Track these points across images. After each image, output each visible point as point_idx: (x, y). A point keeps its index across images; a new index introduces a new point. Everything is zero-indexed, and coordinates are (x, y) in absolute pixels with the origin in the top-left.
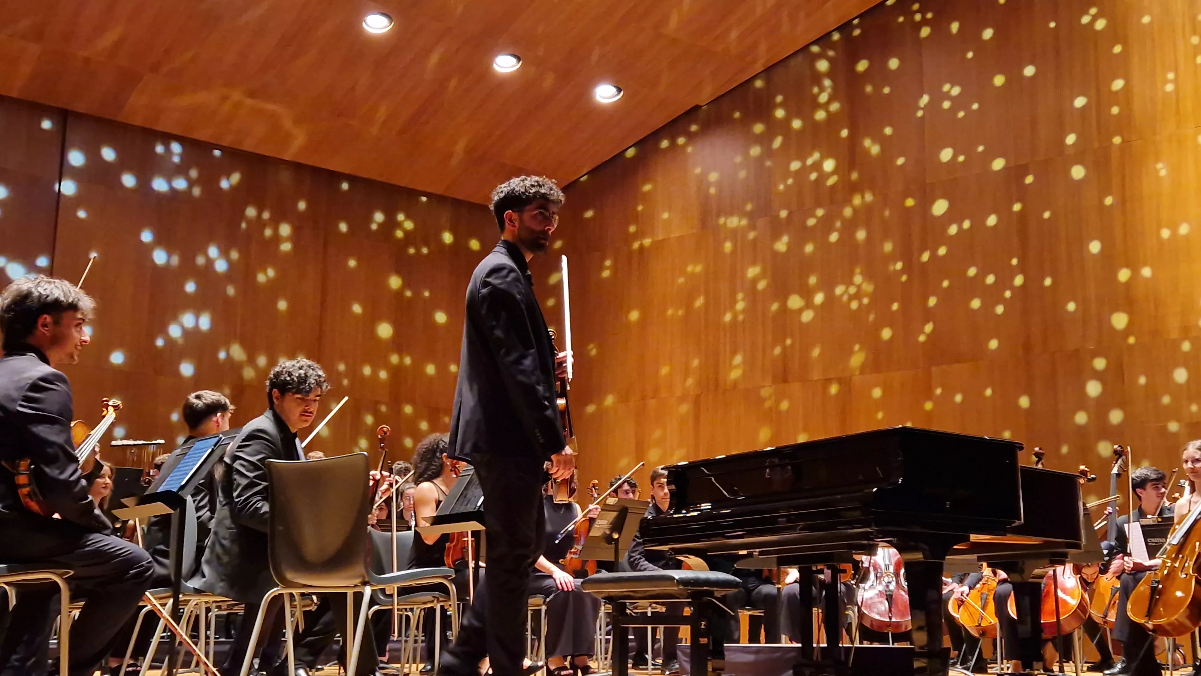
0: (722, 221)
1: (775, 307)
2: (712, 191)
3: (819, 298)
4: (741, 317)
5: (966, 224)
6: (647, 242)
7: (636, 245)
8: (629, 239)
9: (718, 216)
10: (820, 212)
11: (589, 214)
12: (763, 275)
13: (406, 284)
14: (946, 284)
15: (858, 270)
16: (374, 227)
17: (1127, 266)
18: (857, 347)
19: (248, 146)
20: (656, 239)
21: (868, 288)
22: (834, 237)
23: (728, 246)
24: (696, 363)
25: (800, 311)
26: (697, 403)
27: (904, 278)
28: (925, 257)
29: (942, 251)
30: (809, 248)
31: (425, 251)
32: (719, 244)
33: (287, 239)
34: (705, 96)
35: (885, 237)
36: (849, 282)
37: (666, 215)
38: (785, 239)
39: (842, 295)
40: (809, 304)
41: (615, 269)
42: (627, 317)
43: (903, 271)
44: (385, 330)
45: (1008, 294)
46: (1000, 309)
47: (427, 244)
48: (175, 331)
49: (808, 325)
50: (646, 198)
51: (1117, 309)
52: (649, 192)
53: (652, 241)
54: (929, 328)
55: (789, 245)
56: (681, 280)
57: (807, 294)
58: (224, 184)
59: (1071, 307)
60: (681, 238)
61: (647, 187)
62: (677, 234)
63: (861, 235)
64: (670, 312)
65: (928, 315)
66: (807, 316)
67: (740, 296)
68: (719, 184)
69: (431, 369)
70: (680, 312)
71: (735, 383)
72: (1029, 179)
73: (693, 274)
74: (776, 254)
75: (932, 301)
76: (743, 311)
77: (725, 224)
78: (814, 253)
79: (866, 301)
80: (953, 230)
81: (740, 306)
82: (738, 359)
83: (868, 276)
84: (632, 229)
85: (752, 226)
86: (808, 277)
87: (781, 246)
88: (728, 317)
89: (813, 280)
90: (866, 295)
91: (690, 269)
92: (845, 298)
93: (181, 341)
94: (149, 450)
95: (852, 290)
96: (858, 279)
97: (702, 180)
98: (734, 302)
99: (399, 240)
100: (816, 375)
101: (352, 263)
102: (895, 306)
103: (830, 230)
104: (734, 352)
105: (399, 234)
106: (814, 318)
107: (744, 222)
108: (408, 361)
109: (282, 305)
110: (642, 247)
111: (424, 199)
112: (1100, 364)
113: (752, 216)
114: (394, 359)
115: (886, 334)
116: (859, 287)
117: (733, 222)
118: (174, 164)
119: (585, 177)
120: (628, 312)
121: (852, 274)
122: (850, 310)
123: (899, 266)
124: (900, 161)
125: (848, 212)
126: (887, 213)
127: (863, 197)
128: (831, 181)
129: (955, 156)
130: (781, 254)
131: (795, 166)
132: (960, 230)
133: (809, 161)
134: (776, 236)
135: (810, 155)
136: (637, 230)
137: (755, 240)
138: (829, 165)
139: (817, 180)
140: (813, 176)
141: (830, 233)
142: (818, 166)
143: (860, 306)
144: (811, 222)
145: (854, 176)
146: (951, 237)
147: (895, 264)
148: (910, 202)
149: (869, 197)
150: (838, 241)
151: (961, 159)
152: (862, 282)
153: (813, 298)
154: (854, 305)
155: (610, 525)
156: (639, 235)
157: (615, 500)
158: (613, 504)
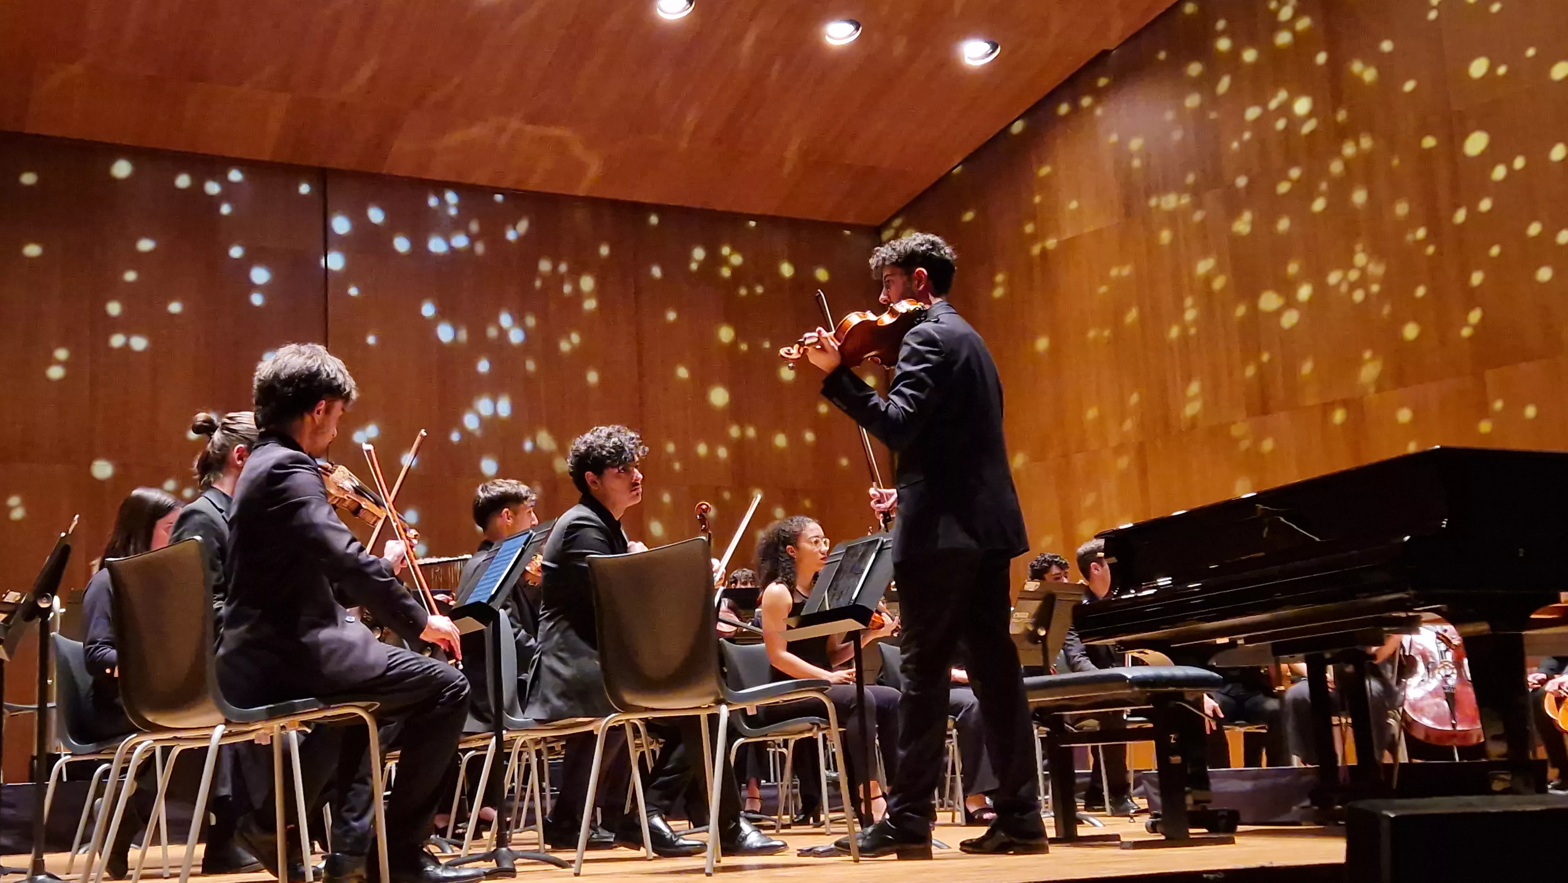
0: (1153, 202)
1: (1241, 311)
2: (1136, 163)
3: (1304, 292)
4: (1193, 331)
5: (1519, 163)
6: (1051, 243)
7: (1036, 250)
8: (1026, 242)
9: (1148, 196)
10: (1295, 173)
11: (969, 216)
12: (1219, 269)
13: (740, 335)
14: (1495, 251)
15: (1359, 247)
16: (694, 266)
18: (1367, 355)
19: (534, 184)
20: (1064, 238)
21: (1377, 269)
22: (1319, 205)
23: (1165, 236)
24: (1134, 398)
25: (1278, 313)
26: (1141, 451)
27: (1431, 250)
28: (1460, 216)
29: (1485, 205)
30: (1283, 224)
31: (759, 290)
32: (1152, 235)
33: (590, 295)
34: (1112, 39)
35: (1396, 196)
36: (1348, 265)
37: (1074, 205)
38: (1247, 216)
39: (1338, 285)
40: (1290, 302)
41: (1009, 284)
42: (1032, 347)
43: (1428, 240)
44: (719, 397)
47: (761, 283)
48: (471, 422)
49: (1292, 329)
50: (1045, 185)
52: (1048, 177)
53: (1059, 242)
54: (1475, 316)
55: (1254, 223)
56: (1103, 289)
57: (1287, 288)
58: (511, 235)
60: (1098, 233)
61: (1045, 171)
62: (1092, 228)
63: (1359, 197)
64: (1092, 334)
65: (1472, 298)
66: (1290, 319)
67: (1189, 301)
68: (1145, 154)
69: (781, 440)
70: (1107, 333)
71: (1194, 421)
73: (1119, 279)
74: (1236, 240)
75: (1477, 278)
76: (1196, 322)
77: (1158, 206)
78: (1290, 231)
79: (1375, 288)
80: (1499, 173)
81: (1190, 315)
82: (1194, 388)
83: (1376, 252)
84: (1029, 228)
85: (1197, 204)
86: (1286, 264)
87: (1243, 225)
88: (1174, 332)
89: (1293, 268)
90: (1375, 280)
91: (1114, 272)
92: (1344, 288)
93: (478, 433)
94: (455, 568)
95: (1354, 275)
96: (1360, 259)
97: (1121, 153)
98: (1182, 311)
99: (724, 281)
100: (1311, 399)
101: (671, 316)
102: (1421, 291)
103: (1312, 195)
104: (1188, 379)
105: (726, 272)
106: (1299, 320)
107: (1185, 200)
108: (751, 432)
109: (593, 377)
110: (1044, 252)
111: (752, 224)
113: (1196, 191)
114: (734, 432)
115: (1411, 331)
116: (1363, 270)
117: (1170, 201)
118: (451, 217)
119: (959, 168)
120: (1034, 339)
121: (1351, 253)
122: (1353, 303)
123: (1421, 233)
124: (1409, 86)
125: (1336, 167)
126: (1396, 162)
127: (1357, 144)
128: (1308, 128)
129: (1492, 68)
130: (1243, 238)
131: (1253, 113)
132: (1511, 172)
133: (1273, 104)
134: (1234, 213)
135: (1274, 95)
136: (1036, 230)
137: (1203, 222)
138: (1302, 106)
139: (1286, 128)
140: (1281, 124)
141: (1312, 199)
142: (1285, 109)
143: (1368, 296)
144: (1283, 188)
145: (1342, 116)
146: (1497, 183)
147: (1414, 232)
148: (1429, 142)
149: (1366, 143)
150: (1325, 209)
151: (1502, 70)
152: (1367, 264)
153: (1295, 292)
154: (1358, 296)
155: (1033, 618)
156: (1040, 236)
157: (1036, 585)
158: (1033, 590)
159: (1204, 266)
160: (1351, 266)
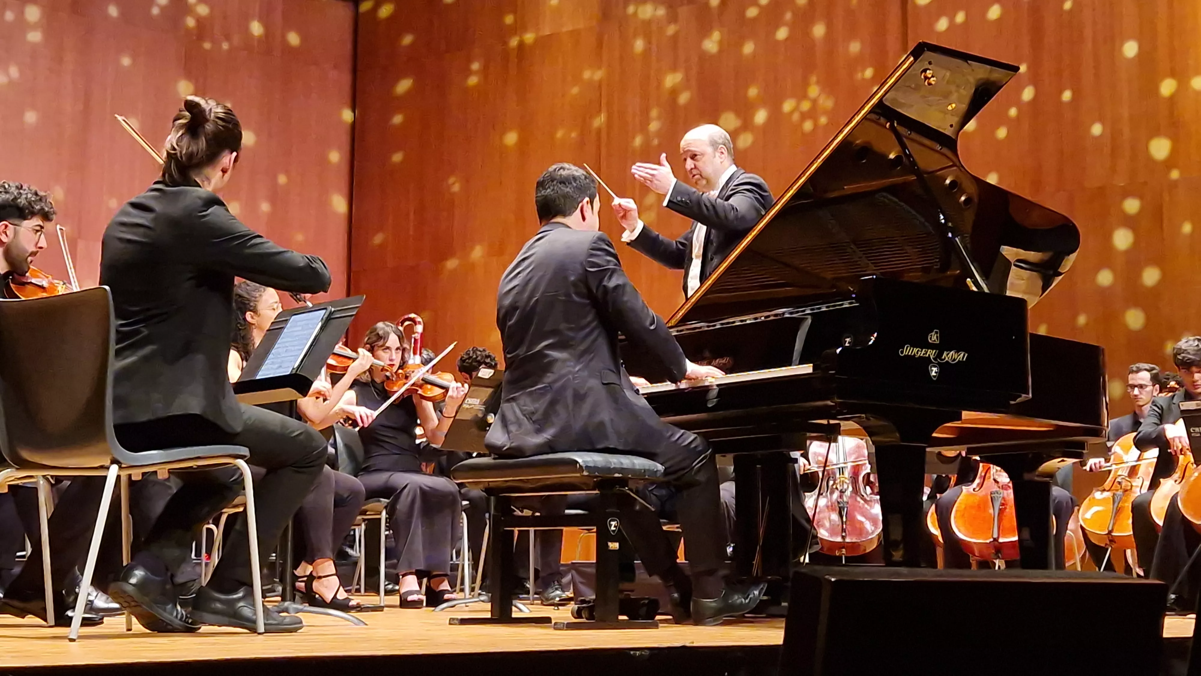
0: (631, 9)
3: (761, 117)
4: (656, 142)
5: (960, 17)
6: (529, 37)
7: (514, 42)
8: (504, 33)
9: (626, 2)
10: (764, 0)
12: (686, 84)
15: (814, 79)
16: (156, 11)
17: (1173, 74)
20: (542, 34)
21: (826, 103)
22: (782, 34)
23: (639, 45)
25: (736, 133)
30: (748, 48)
31: (225, 46)
32: (626, 42)
33: (35, 27)
35: (851, 34)
36: (802, 95)
37: (555, 1)
39: (791, 113)
40: (748, 125)
41: (484, 73)
42: (501, 138)
43: (874, 81)
45: (1013, 112)
46: (1002, 133)
47: (228, 38)
49: (746, 151)
51: (1156, 133)
53: (536, 37)
55: (721, 43)
56: (575, 90)
57: (745, 111)
59: (1097, 129)
60: (575, 34)
62: (570, 28)
63: (819, 30)
64: (559, 134)
66: (745, 141)
67: (654, 113)
70: (574, 134)
73: (591, 82)
74: (703, 56)
76: (658, 133)
77: (635, 14)
78: (754, 55)
79: (823, 120)
80: (942, 24)
81: (654, 126)
83: (827, 86)
84: (509, 19)
85: (673, 18)
86: (747, 87)
87: (711, 44)
88: (639, 141)
89: (753, 92)
90: (824, 111)
91: (587, 75)
92: (796, 117)
95: (806, 106)
96: (814, 91)
98: (647, 120)
99: (188, 31)
101: (126, 61)
103: (777, 23)
105: (191, 22)
106: (754, 143)
107: (661, 12)
109: (31, 117)
110: (521, 45)
112: (1132, 206)
113: (671, 4)
116: (814, 102)
117: (647, 12)
120: (503, 132)
122: (803, 134)
123: (869, 73)
130: (712, 57)
132: (952, 24)
134: (705, 32)
136: (515, 21)
137: (675, 38)
141: (777, 27)
143: (816, 126)
146: (939, 34)
147: (863, 70)
150: (787, 39)
152: (819, 95)
153: (753, 116)
154: (808, 126)
155: (484, 405)
156: (519, 28)
157: (490, 373)
158: (487, 377)
159: (671, 80)
160: (804, 96)
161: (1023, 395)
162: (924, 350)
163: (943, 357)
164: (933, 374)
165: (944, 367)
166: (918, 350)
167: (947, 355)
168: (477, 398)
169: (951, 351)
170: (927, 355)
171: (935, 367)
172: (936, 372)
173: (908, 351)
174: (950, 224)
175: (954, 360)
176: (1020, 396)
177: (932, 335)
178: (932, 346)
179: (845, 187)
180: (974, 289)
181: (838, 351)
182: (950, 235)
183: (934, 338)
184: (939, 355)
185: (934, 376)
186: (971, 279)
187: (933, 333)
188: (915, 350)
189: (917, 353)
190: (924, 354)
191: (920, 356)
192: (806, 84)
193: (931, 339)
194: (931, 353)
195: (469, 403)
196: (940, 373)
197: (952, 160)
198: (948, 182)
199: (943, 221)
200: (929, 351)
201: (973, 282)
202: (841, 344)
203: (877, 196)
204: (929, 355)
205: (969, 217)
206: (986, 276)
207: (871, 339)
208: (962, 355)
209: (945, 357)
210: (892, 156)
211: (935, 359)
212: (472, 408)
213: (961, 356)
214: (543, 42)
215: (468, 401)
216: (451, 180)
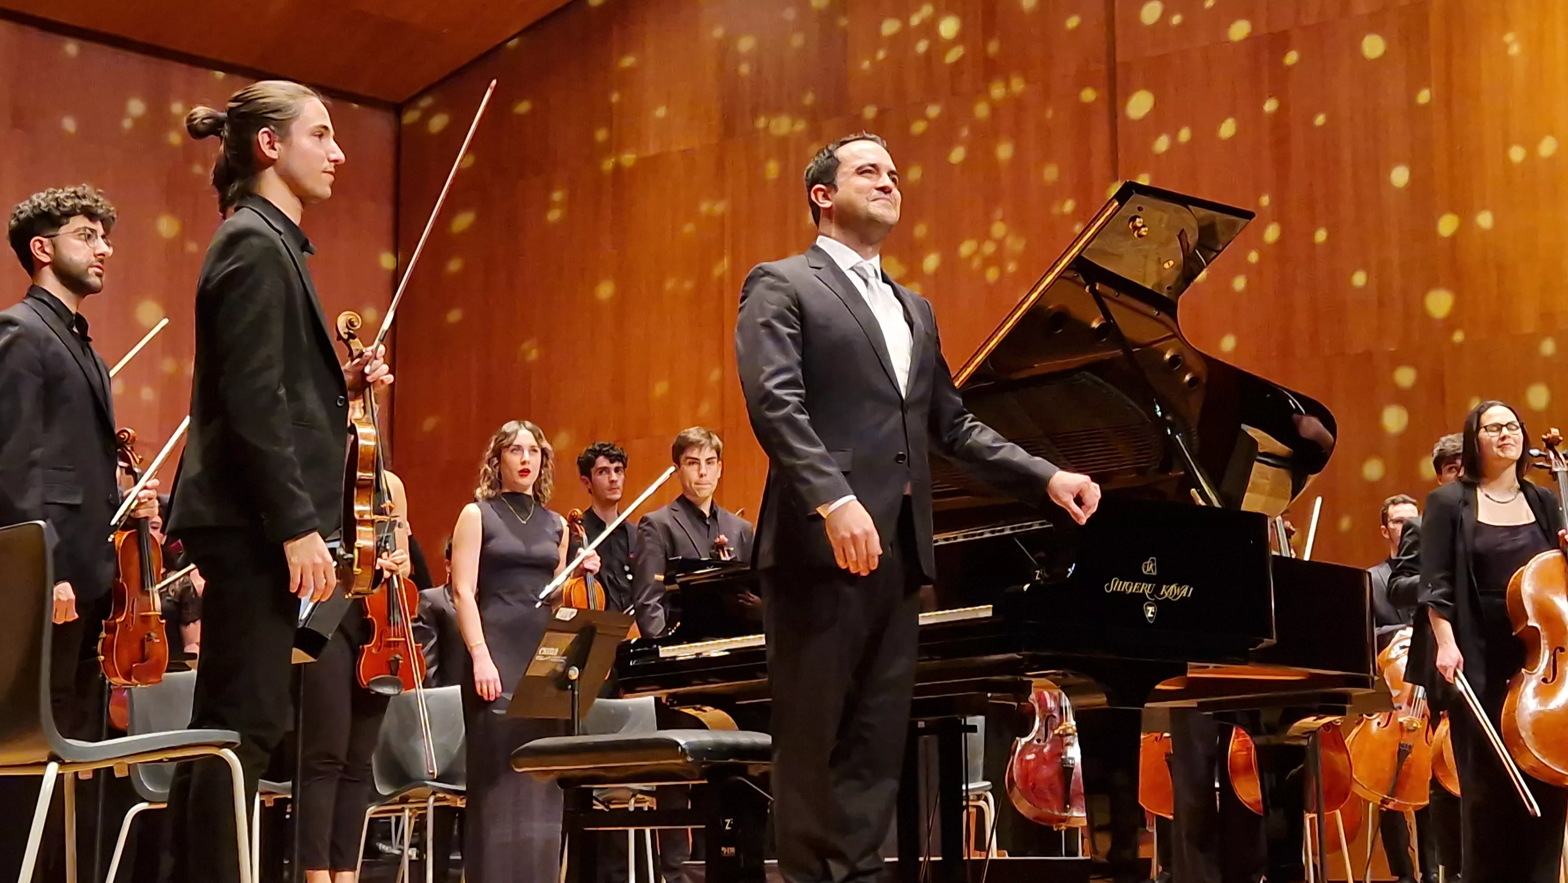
0: (761, 123)
2: (745, 69)
3: (931, 262)
5: (1185, 135)
6: (628, 158)
7: (608, 164)
8: (596, 153)
9: (755, 115)
10: (933, 111)
11: (524, 107)
13: (188, 230)
15: (999, 213)
16: (128, 124)
17: (1453, 210)
20: (646, 154)
21: (1016, 245)
22: (957, 155)
23: (772, 169)
24: (715, 375)
27: (1078, 228)
28: (1115, 190)
29: (1144, 180)
30: (914, 174)
32: (756, 166)
35: (1047, 157)
37: (661, 112)
39: (970, 258)
40: (914, 272)
41: (570, 207)
42: (592, 292)
43: (1077, 215)
44: (149, 315)
45: (1256, 255)
46: (1240, 284)
50: (626, 79)
51: (1434, 283)
52: (631, 69)
53: (638, 158)
56: (689, 228)
57: (910, 254)
59: (1359, 279)
60: (688, 153)
61: (629, 61)
62: (682, 147)
63: (1005, 151)
64: (670, 284)
68: (756, 59)
70: (688, 285)
72: (1292, 58)
73: (710, 217)
77: (766, 130)
78: (922, 182)
79: (1011, 267)
80: (1162, 144)
83: (1017, 223)
84: (601, 135)
85: (815, 135)
86: (912, 225)
89: (920, 230)
90: (1013, 257)
91: (704, 207)
92: (976, 263)
95: (989, 248)
96: (999, 229)
97: (727, 53)
99: (173, 150)
103: (950, 143)
105: (174, 138)
107: (801, 126)
110: (618, 169)
111: (220, 74)
112: (1405, 377)
113: (813, 116)
114: (167, 366)
116: (1000, 243)
117: (782, 125)
119: (516, 41)
120: (595, 283)
123: (1069, 206)
124: (1073, 22)
125: (982, 110)
126: (1050, 113)
127: (1008, 85)
128: (953, 55)
129: (1166, 15)
131: (890, 27)
132: (1174, 145)
133: (915, 20)
135: (917, 9)
136: (610, 137)
138: (949, 27)
139: (928, 55)
140: (922, 46)
141: (950, 146)
142: (929, 29)
143: (1002, 275)
144: (919, 127)
145: (993, 47)
146: (1158, 156)
147: (1063, 202)
148: (1088, 95)
149: (1018, 85)
150: (963, 162)
151: (1176, 19)
152: (1006, 236)
153: (921, 261)
154: (992, 274)
155: (563, 655)
156: (614, 146)
157: (572, 613)
158: (568, 619)
160: (985, 235)
161: (1266, 640)
162: (1136, 584)
163: (1162, 593)
164: (1150, 615)
165: (1163, 606)
166: (1130, 585)
167: (1167, 590)
168: (555, 647)
169: (1171, 585)
170: (1141, 591)
171: (1150, 605)
172: (1152, 613)
173: (1117, 585)
174: (1169, 418)
175: (1176, 596)
176: (1262, 641)
177: (1146, 565)
178: (1148, 579)
179: (1036, 365)
180: (1201, 502)
181: (1026, 587)
182: (1169, 432)
183: (1149, 568)
184: (1157, 590)
185: (1150, 618)
186: (1197, 490)
187: (1148, 562)
188: (1126, 584)
189: (1128, 588)
190: (1136, 590)
191: (1131, 593)
192: (989, 222)
193: (1146, 569)
194: (1146, 588)
195: (543, 653)
196: (1158, 614)
197: (1172, 330)
198: (1168, 356)
199: (1159, 414)
200: (1143, 585)
201: (1199, 493)
202: (1029, 579)
203: (1076, 376)
204: (1144, 590)
205: (1194, 406)
206: (1215, 485)
207: (1069, 572)
208: (1186, 589)
209: (1164, 594)
210: (1095, 325)
211: (1151, 595)
212: (548, 659)
213: (1185, 591)
214: (648, 165)
215: (542, 651)
216: (526, 346)
